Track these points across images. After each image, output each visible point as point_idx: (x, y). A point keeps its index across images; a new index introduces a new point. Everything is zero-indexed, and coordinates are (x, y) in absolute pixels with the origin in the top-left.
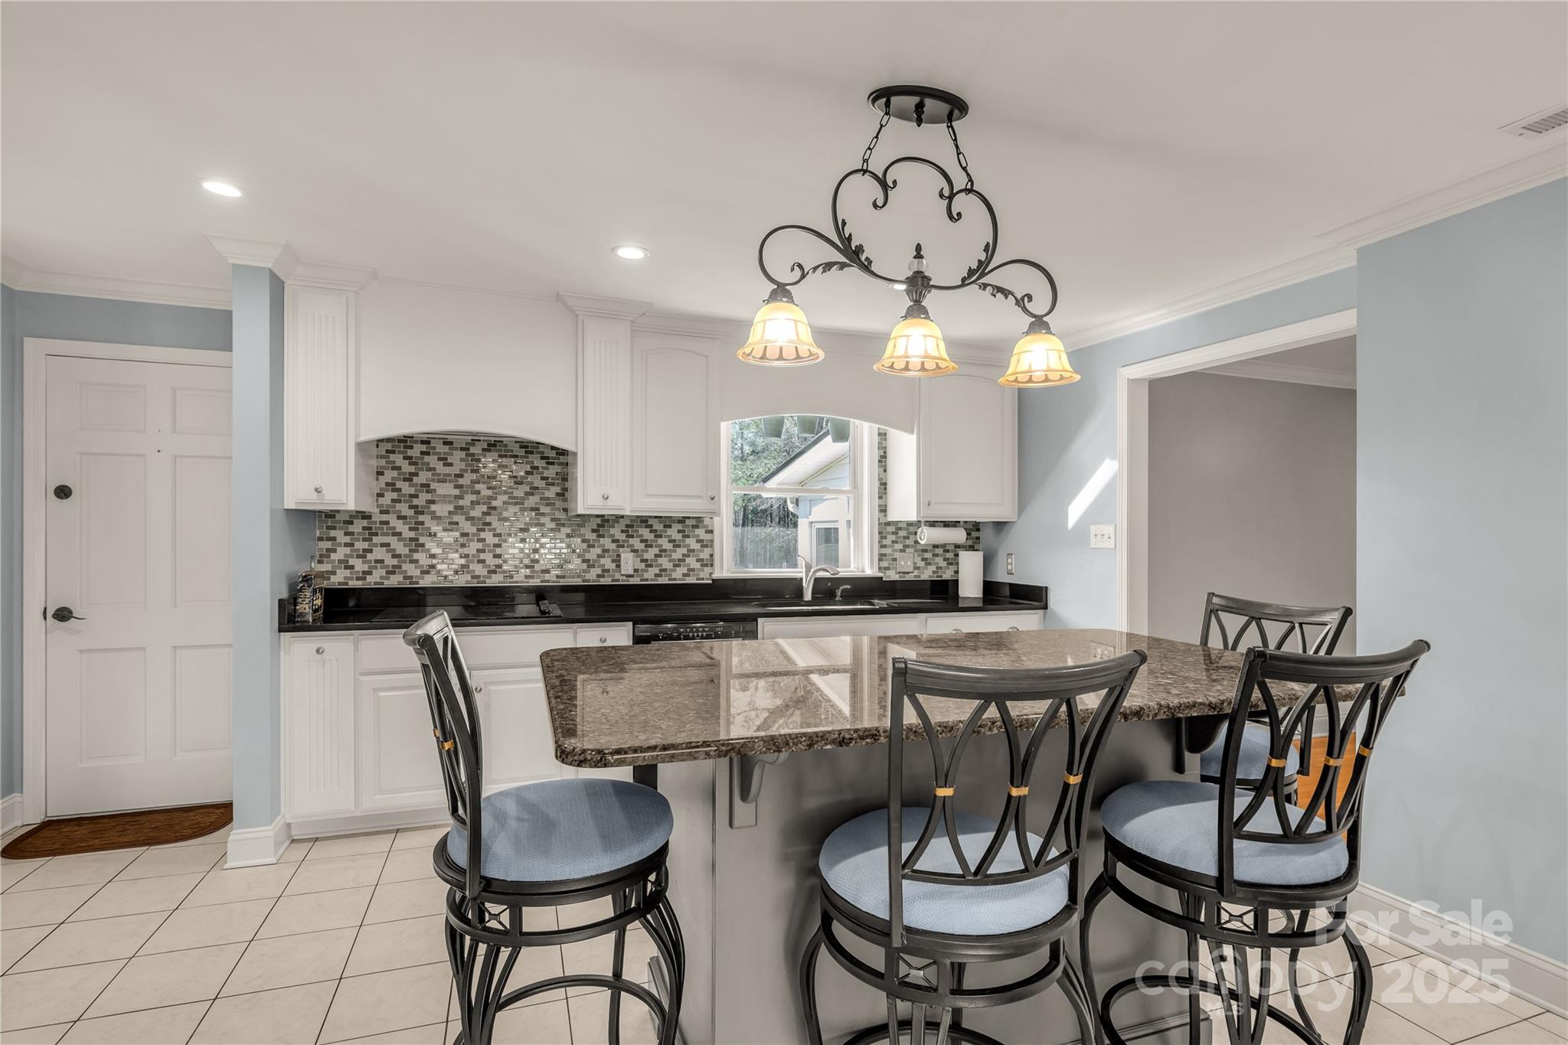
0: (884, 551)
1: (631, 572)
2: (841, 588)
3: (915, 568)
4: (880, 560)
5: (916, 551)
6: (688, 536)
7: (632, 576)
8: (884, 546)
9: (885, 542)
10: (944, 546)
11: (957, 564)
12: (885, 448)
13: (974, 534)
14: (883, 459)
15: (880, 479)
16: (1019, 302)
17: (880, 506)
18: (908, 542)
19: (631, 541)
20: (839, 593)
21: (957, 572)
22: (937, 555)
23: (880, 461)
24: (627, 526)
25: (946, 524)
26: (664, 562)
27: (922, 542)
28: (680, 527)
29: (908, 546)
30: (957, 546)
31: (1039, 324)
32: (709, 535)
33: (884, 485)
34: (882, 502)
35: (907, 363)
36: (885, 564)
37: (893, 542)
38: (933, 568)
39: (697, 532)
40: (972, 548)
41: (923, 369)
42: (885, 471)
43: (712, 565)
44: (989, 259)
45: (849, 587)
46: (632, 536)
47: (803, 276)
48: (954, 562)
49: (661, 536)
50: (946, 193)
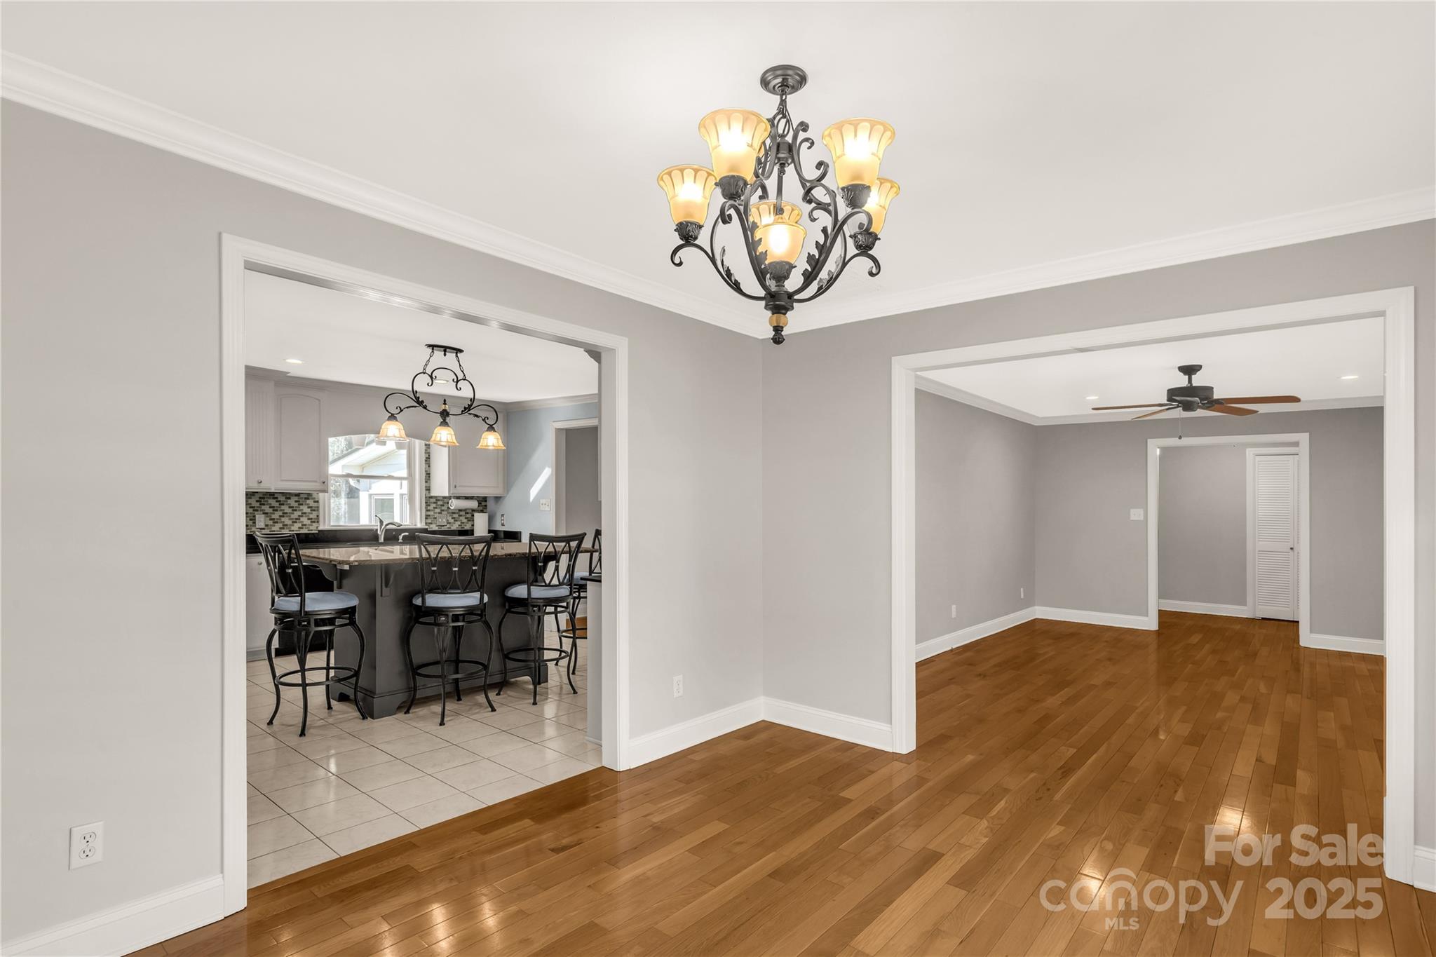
0: (429, 513)
1: (263, 527)
2: (403, 534)
3: (448, 523)
4: (426, 518)
5: (448, 513)
6: (302, 504)
7: (264, 529)
8: (429, 510)
9: (429, 508)
10: (465, 510)
11: (473, 521)
12: (429, 453)
13: (483, 503)
14: (428, 460)
15: (426, 471)
16: (484, 420)
17: (426, 487)
18: (443, 508)
19: (263, 507)
20: (401, 537)
21: (473, 525)
22: (461, 516)
23: (426, 461)
24: (260, 498)
25: (467, 498)
26: (286, 520)
27: (452, 508)
28: (296, 498)
29: (443, 510)
30: (473, 510)
31: (491, 428)
32: (316, 504)
33: (428, 475)
34: (427, 485)
36: (429, 521)
37: (434, 508)
38: (459, 523)
39: (308, 501)
40: (482, 511)
42: (429, 466)
43: (318, 522)
44: (472, 405)
45: (407, 534)
46: (264, 504)
47: (401, 411)
48: (471, 519)
49: (283, 504)
50: (455, 380)
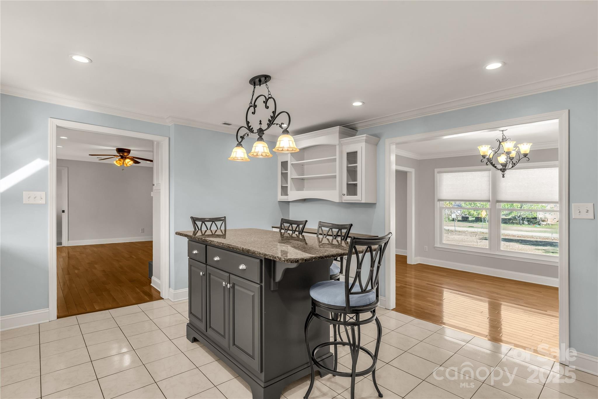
35: (257, 154)
41: (262, 155)
